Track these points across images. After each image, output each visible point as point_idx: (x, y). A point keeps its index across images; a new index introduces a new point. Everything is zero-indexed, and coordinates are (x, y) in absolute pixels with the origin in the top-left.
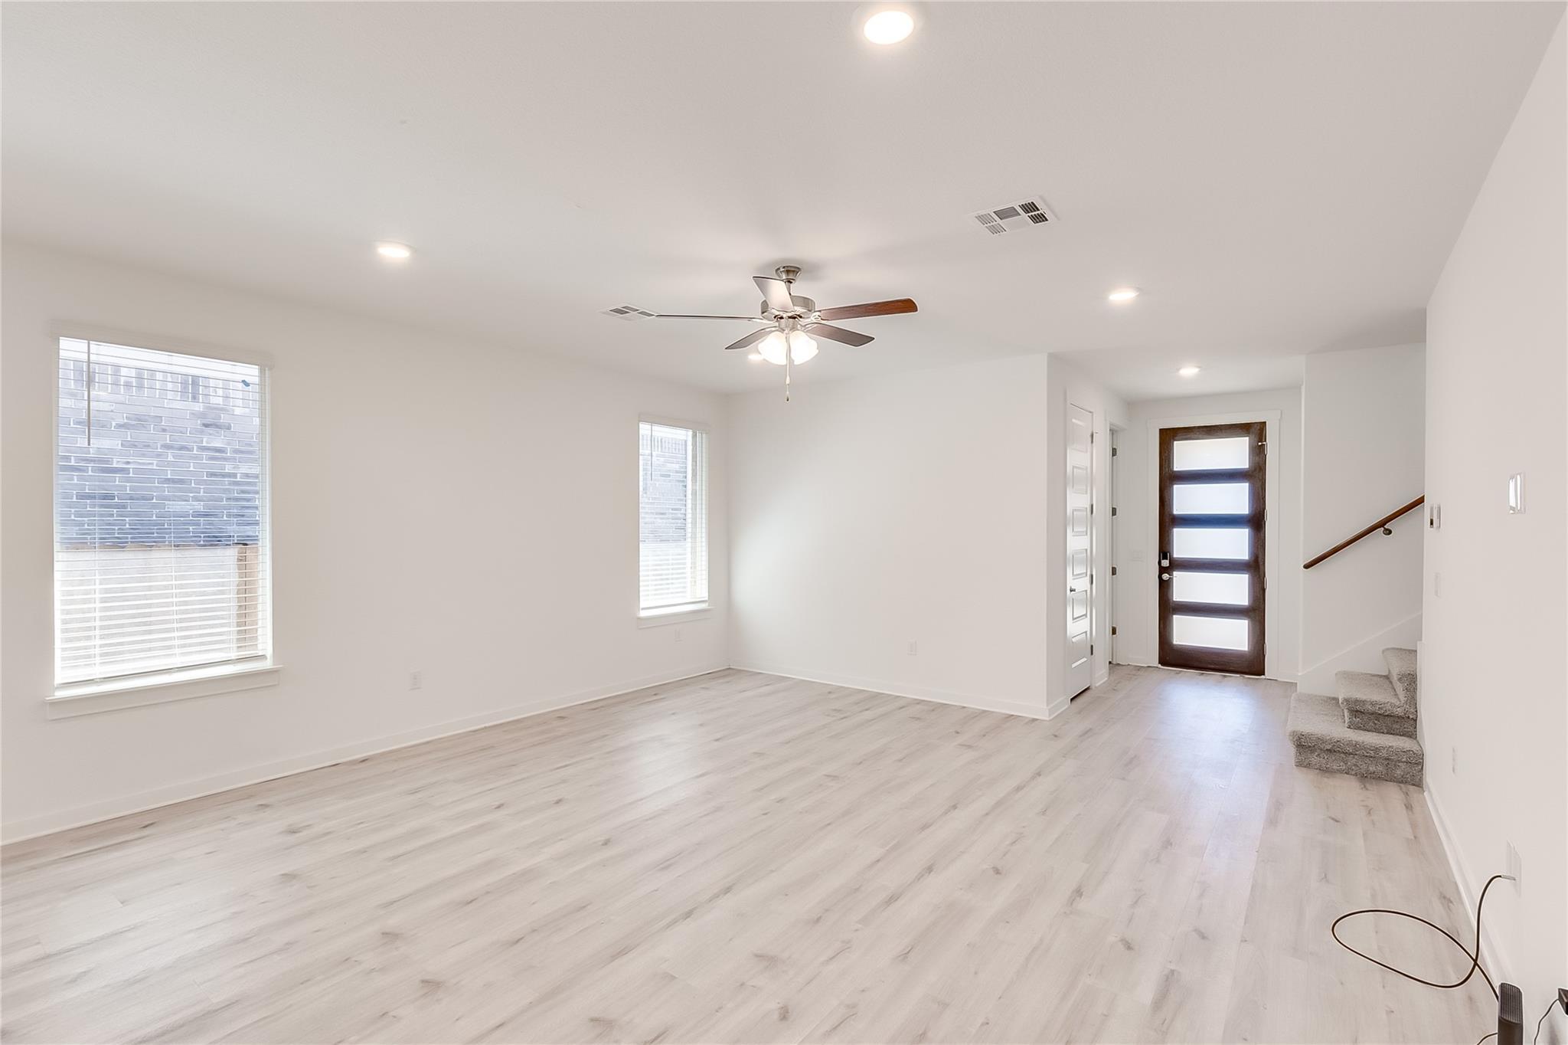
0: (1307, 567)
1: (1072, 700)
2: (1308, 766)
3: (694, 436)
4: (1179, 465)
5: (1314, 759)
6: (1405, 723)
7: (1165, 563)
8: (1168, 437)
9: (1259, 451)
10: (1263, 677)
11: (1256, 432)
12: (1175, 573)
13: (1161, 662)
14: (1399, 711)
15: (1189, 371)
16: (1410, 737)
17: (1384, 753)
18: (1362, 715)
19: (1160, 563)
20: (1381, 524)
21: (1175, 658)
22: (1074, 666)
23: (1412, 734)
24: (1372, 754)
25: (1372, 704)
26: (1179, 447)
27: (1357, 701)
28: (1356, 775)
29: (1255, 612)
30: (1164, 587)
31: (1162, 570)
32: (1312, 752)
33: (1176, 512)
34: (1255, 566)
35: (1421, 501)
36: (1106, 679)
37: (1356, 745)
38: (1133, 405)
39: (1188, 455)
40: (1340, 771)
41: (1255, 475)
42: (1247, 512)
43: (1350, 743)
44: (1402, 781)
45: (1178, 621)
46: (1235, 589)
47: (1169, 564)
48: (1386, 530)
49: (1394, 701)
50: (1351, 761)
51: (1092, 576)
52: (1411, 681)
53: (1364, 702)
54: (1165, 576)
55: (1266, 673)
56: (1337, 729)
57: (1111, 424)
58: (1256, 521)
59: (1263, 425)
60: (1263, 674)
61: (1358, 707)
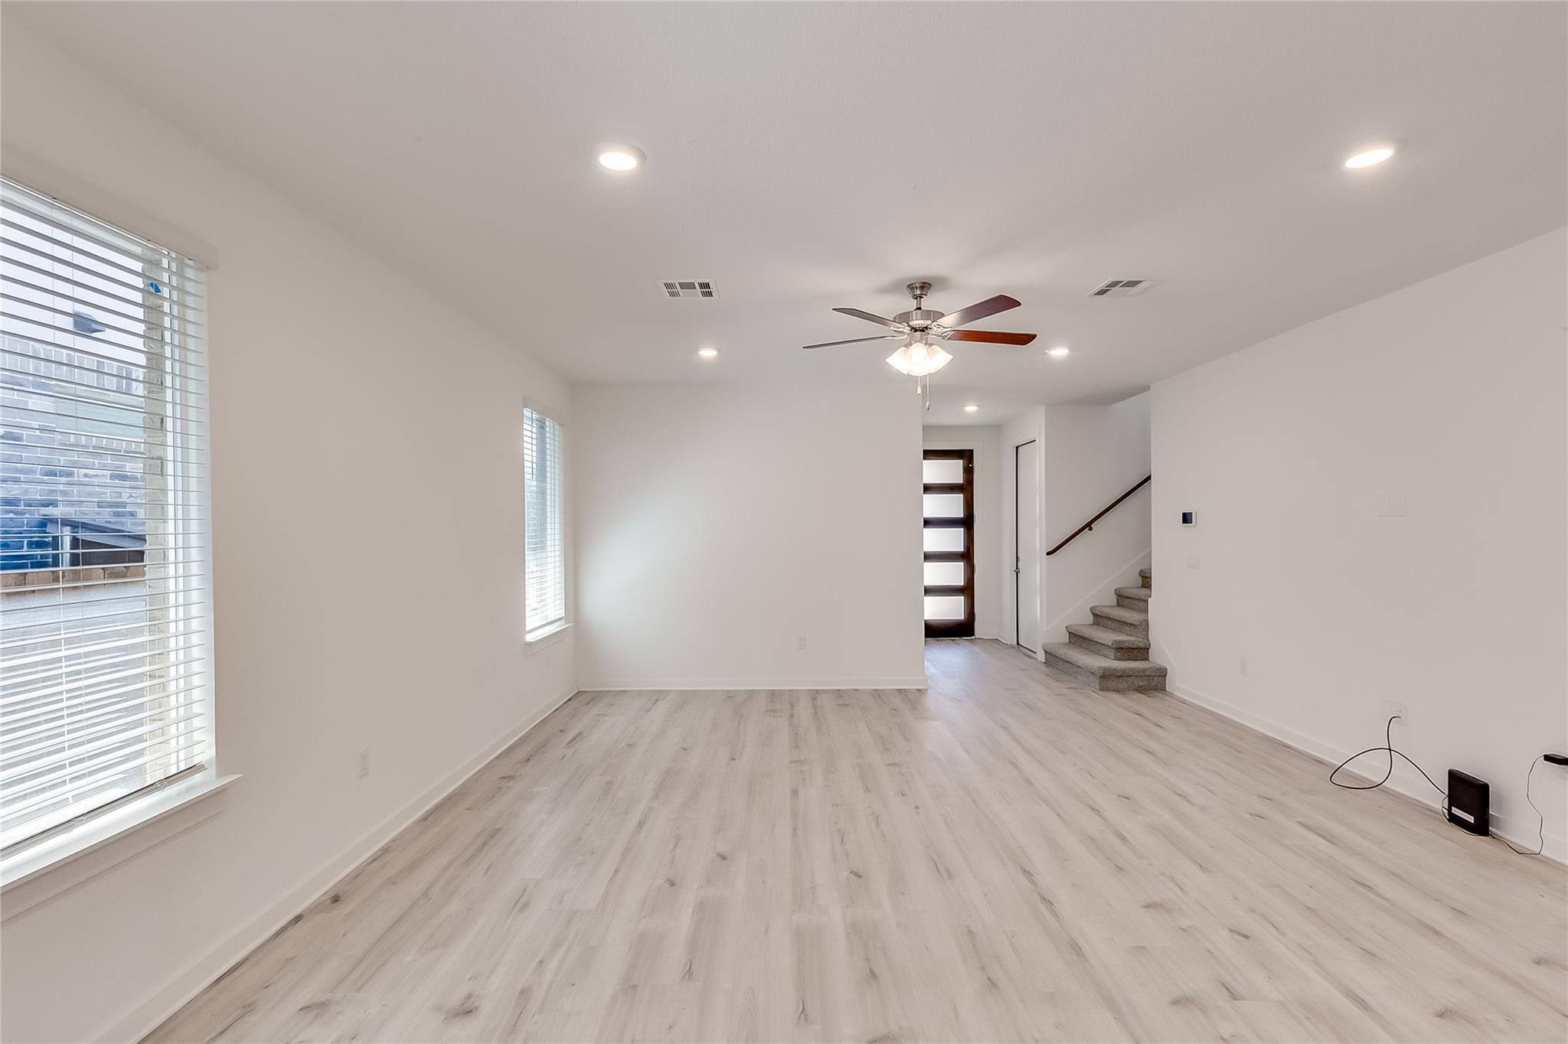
0: (1049, 554)
5: (1110, 684)
9: (969, 471)
10: (974, 637)
11: (966, 455)
20: (1088, 524)
24: (1136, 675)
25: (1125, 642)
28: (1133, 689)
29: (967, 589)
34: (967, 556)
41: (966, 489)
42: (963, 516)
43: (1122, 669)
44: (1160, 690)
46: (955, 574)
48: (1090, 528)
49: (1137, 639)
53: (1120, 641)
55: (978, 635)
58: (965, 520)
59: (971, 451)
60: (973, 635)
61: (1121, 646)
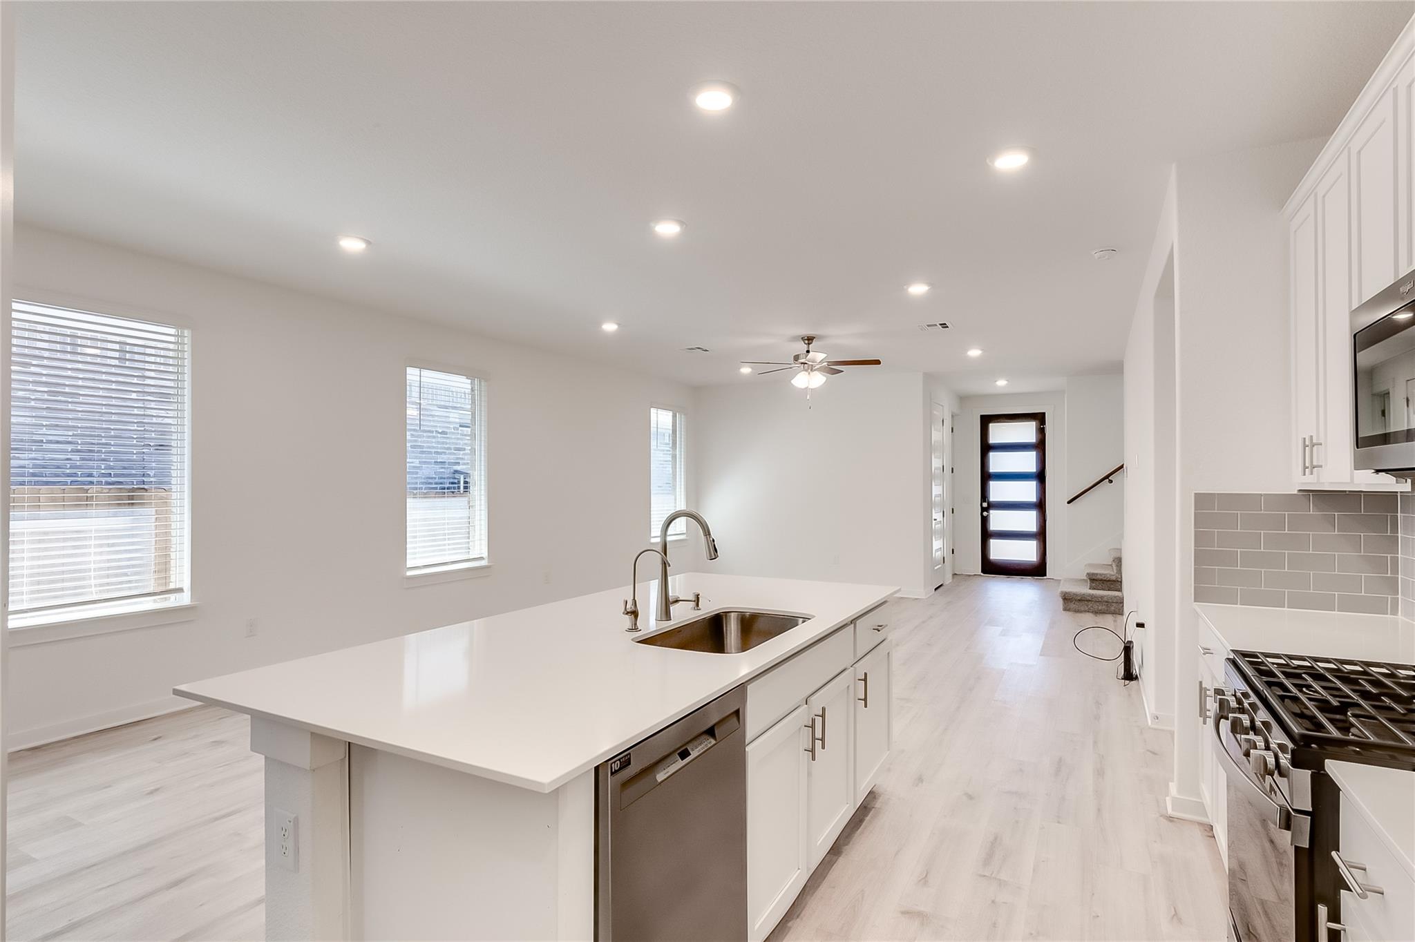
0: (1069, 502)
1: (936, 589)
2: (1069, 610)
3: (674, 416)
4: (993, 439)
5: (1072, 606)
6: (1114, 583)
7: (985, 505)
8: (986, 420)
9: (1041, 431)
10: (1045, 577)
11: (1040, 418)
12: (991, 511)
13: (982, 572)
14: (1114, 578)
15: (1001, 383)
16: (1119, 591)
17: (1105, 599)
18: (1095, 581)
19: (981, 505)
20: (1107, 477)
21: (991, 568)
22: (936, 568)
23: (1120, 590)
24: (1100, 600)
25: (1100, 575)
26: (993, 427)
27: (1093, 574)
28: (1092, 612)
29: (1041, 535)
30: (985, 521)
31: (983, 510)
32: (1071, 602)
33: (991, 471)
34: (1040, 506)
35: (1122, 467)
36: (950, 581)
37: (1092, 596)
38: (963, 399)
39: (999, 433)
40: (1085, 611)
41: (1040, 446)
42: (1035, 471)
43: (1089, 595)
44: (1114, 613)
45: (994, 543)
46: (1027, 521)
47: (987, 506)
48: (1110, 480)
49: (1112, 573)
50: (1090, 604)
51: (943, 512)
52: (1118, 561)
53: (1097, 574)
54: (985, 514)
55: (1047, 575)
56: (1085, 590)
57: (952, 413)
58: (1040, 477)
59: (1044, 414)
60: (1045, 575)
61: (1094, 577)
